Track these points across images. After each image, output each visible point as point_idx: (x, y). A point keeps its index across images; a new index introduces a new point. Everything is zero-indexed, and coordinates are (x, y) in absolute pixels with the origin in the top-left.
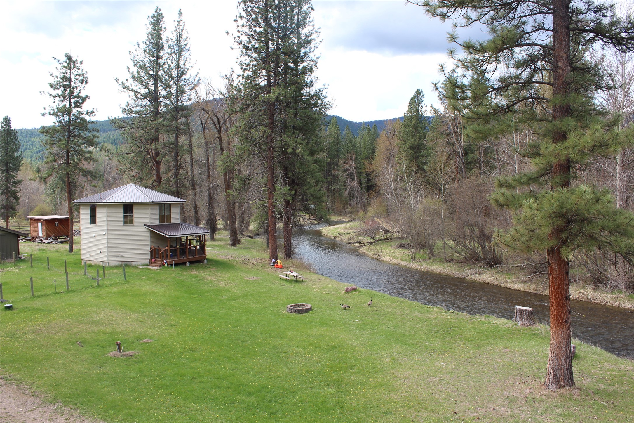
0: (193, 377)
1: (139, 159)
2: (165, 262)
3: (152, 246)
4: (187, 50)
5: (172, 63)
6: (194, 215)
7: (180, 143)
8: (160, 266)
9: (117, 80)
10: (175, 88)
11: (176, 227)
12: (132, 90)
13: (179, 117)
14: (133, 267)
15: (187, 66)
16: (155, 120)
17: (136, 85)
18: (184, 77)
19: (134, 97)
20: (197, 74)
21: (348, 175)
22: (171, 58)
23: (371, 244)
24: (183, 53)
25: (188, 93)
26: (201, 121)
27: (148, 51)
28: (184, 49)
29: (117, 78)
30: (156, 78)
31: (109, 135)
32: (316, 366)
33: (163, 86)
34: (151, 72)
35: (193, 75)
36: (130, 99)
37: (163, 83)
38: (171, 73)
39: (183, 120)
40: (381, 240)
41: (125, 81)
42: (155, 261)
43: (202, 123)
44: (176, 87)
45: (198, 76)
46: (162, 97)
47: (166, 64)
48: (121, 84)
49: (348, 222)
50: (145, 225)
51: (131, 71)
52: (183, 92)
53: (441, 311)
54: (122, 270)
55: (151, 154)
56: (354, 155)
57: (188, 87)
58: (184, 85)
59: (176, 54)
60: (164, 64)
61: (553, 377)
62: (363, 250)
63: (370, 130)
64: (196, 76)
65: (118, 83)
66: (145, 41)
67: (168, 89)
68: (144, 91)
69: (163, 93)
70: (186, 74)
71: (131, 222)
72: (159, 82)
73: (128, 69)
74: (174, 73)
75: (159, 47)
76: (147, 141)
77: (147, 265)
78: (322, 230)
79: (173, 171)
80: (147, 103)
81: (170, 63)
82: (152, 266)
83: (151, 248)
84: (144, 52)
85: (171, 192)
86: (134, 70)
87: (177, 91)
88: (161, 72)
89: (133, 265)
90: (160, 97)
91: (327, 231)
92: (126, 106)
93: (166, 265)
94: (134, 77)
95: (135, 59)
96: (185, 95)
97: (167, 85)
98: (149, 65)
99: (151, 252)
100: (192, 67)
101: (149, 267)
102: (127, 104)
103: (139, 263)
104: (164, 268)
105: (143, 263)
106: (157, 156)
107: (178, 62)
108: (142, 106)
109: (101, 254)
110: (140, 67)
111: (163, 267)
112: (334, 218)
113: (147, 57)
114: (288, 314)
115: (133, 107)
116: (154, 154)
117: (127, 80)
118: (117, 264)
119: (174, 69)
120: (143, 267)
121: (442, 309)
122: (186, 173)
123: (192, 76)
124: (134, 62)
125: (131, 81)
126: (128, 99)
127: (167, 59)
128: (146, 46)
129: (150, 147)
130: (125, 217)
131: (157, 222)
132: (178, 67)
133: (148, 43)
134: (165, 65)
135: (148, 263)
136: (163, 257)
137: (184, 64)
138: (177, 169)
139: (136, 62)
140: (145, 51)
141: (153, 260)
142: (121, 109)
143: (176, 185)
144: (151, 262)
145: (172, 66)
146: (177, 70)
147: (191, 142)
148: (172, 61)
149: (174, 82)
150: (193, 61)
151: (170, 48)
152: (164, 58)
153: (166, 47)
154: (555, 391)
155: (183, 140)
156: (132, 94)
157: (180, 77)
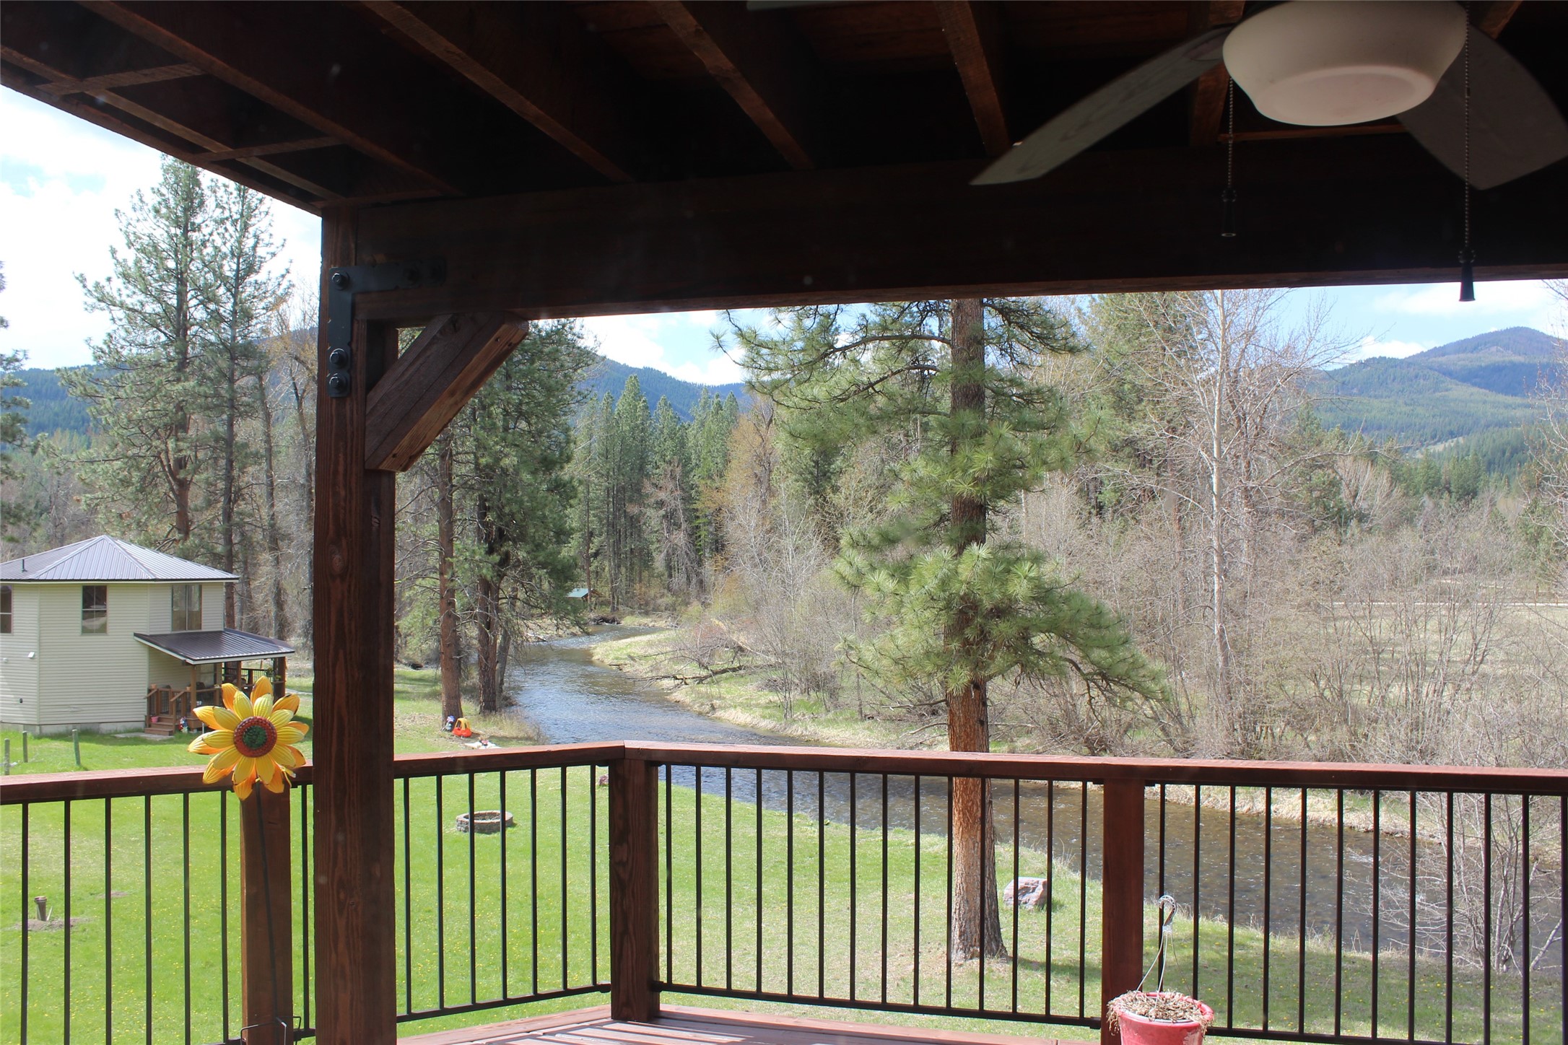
0: (207, 963)
1: (134, 474)
2: (182, 722)
3: (153, 686)
4: (263, 215)
5: (225, 243)
6: (272, 614)
7: (240, 437)
8: (171, 733)
9: (82, 280)
10: (229, 306)
11: (214, 639)
12: (122, 305)
13: (237, 374)
14: (103, 735)
15: (261, 251)
16: (178, 380)
17: (130, 293)
18: (253, 278)
19: (125, 321)
20: (284, 272)
21: (665, 517)
22: (221, 230)
23: (701, 680)
24: (253, 221)
25: (262, 319)
26: (294, 384)
27: (164, 211)
28: (257, 212)
29: (82, 275)
30: (181, 278)
31: (68, 408)
32: (489, 936)
33: (200, 298)
34: (171, 264)
35: (276, 273)
36: (115, 327)
37: (199, 290)
38: (221, 267)
39: (246, 382)
40: (724, 671)
41: (103, 282)
42: (159, 720)
43: (296, 389)
44: (232, 300)
45: (288, 277)
46: (197, 324)
47: (208, 244)
48: (92, 289)
49: (661, 630)
50: (136, 635)
51: (120, 256)
52: (248, 316)
53: (803, 822)
54: (72, 745)
55: (165, 463)
56: (680, 468)
57: (262, 305)
58: (254, 297)
59: (234, 222)
60: (204, 244)
61: (960, 936)
62: (680, 695)
63: (720, 407)
64: (283, 276)
65: (85, 286)
66: (156, 186)
67: (212, 306)
68: (152, 308)
69: (199, 314)
70: (257, 272)
71: (103, 629)
72: (189, 289)
73: (113, 252)
74: (229, 268)
75: (192, 202)
76: (156, 431)
77: (139, 730)
78: (595, 648)
79: (219, 505)
80: (159, 337)
81: (219, 242)
82: (151, 732)
83: (150, 691)
84: (153, 213)
85: (215, 555)
86: (130, 256)
87: (234, 313)
88: (196, 264)
89: (104, 732)
90: (193, 325)
91: (606, 650)
92: (105, 343)
93: (185, 730)
94: (126, 276)
95: (131, 229)
96: (254, 322)
97: (208, 297)
98: (165, 246)
99: (150, 699)
100: (274, 255)
101: (143, 735)
102: (107, 338)
103: (120, 727)
104: (180, 737)
105: (129, 725)
106: (181, 468)
107: (240, 242)
108: (145, 345)
109: (21, 705)
110: (143, 251)
111: (178, 734)
112: (628, 621)
113: (162, 226)
114: (458, 834)
115: (122, 348)
116: (172, 463)
117: (109, 279)
118: (62, 729)
119: (228, 259)
120: (128, 735)
121: (805, 818)
122: (254, 508)
123: (273, 276)
124: (128, 236)
125: (118, 283)
126: (111, 327)
127: (211, 234)
128: (159, 199)
129: (163, 446)
130: (87, 615)
131: (165, 627)
132: (238, 254)
133: (164, 190)
134: (205, 247)
135: (141, 725)
136: (178, 712)
137: (254, 247)
138: (230, 500)
139: (132, 238)
140: (157, 211)
141: (154, 719)
142: (92, 350)
143: (225, 539)
144: (148, 723)
145: (225, 249)
146: (236, 260)
147: (268, 436)
148: (224, 237)
149: (229, 290)
150: (277, 241)
151: (218, 206)
152: (206, 231)
153: (210, 203)
154: (961, 965)
155: (248, 430)
156: (119, 313)
157: (244, 278)
